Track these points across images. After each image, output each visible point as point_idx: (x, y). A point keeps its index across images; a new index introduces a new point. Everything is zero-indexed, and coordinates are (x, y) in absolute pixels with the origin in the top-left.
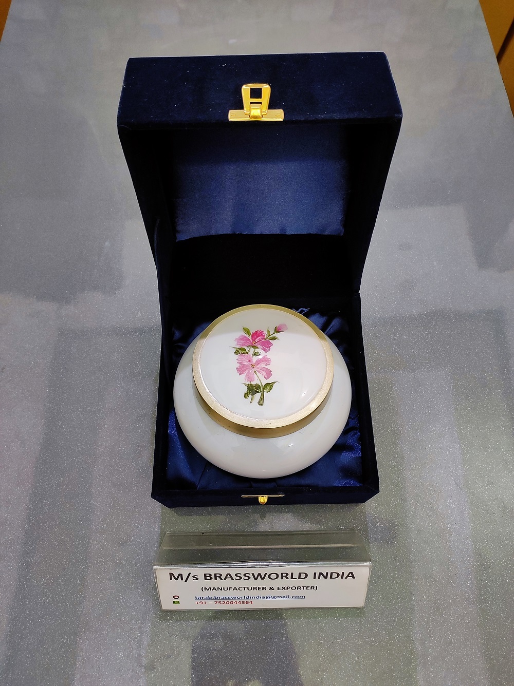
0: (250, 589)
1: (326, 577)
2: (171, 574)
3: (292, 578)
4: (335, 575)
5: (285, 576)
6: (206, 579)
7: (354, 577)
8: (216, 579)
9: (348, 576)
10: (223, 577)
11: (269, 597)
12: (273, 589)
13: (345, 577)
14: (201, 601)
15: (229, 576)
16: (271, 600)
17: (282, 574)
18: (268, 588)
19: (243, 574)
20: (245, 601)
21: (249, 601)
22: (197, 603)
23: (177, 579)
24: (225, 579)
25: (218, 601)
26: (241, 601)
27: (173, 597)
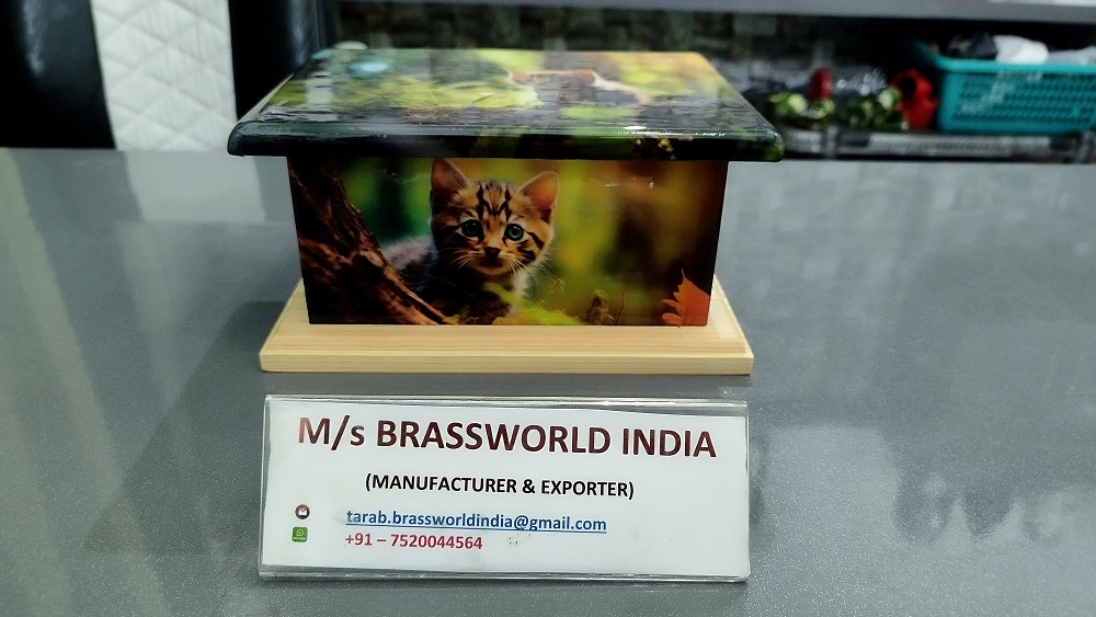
0: (478, 487)
1: (650, 451)
2: (305, 422)
3: (575, 449)
4: (670, 443)
5: (561, 440)
6: (381, 443)
7: (713, 455)
8: (403, 444)
9: (699, 448)
10: (420, 437)
11: (521, 524)
12: (532, 490)
13: (692, 451)
14: (360, 529)
15: (433, 435)
16: (527, 535)
17: (553, 429)
18: (520, 486)
19: (465, 427)
20: (465, 534)
21: (475, 534)
22: (350, 540)
23: (314, 439)
24: (424, 445)
25: (399, 531)
26: (455, 533)
27: (297, 511)
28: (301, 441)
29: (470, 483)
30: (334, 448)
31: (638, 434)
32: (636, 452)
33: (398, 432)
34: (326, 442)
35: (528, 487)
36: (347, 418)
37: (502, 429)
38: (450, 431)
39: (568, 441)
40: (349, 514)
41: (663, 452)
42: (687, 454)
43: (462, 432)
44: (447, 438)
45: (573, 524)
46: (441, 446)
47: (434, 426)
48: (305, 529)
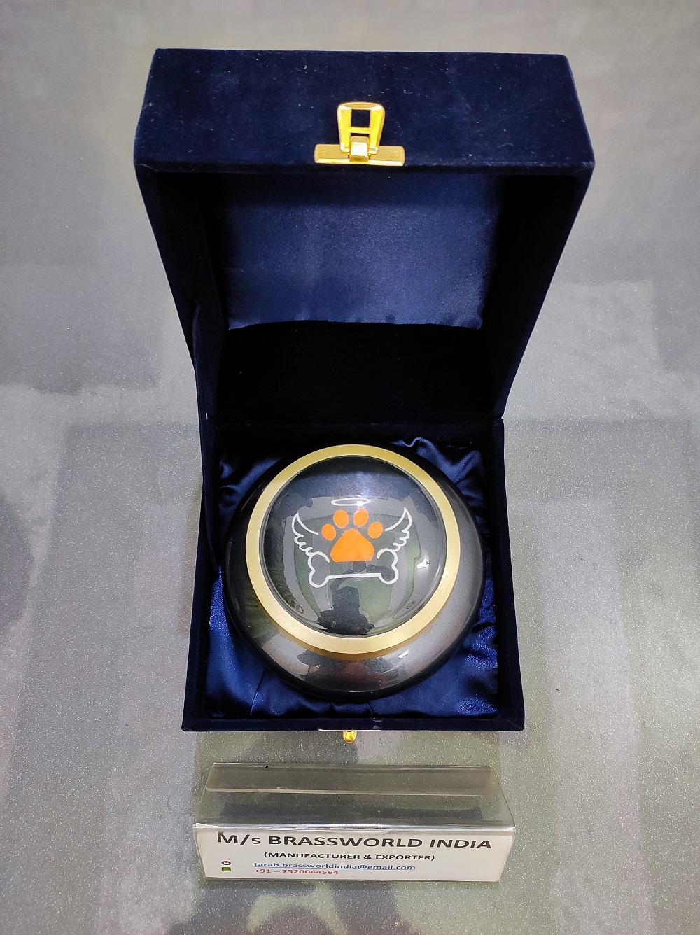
0: (335, 856)
1: (449, 846)
2: (220, 835)
3: (399, 846)
4: (462, 844)
5: (389, 843)
7: (489, 848)
8: (286, 843)
9: (481, 845)
10: (297, 842)
11: (362, 867)
12: (370, 858)
13: (476, 845)
14: (263, 868)
16: (366, 870)
17: (384, 840)
18: (362, 857)
20: (328, 870)
21: (334, 870)
23: (228, 841)
24: (300, 844)
25: (288, 869)
26: (321, 870)
27: (223, 863)
28: (220, 841)
29: (330, 856)
30: (242, 844)
31: (440, 841)
32: (439, 846)
33: (282, 840)
34: (236, 842)
35: (367, 857)
36: (248, 836)
37: (351, 840)
38: (317, 839)
39: (395, 843)
40: (255, 864)
41: (456, 846)
42: (472, 846)
43: (325, 841)
44: (313, 841)
45: (394, 867)
46: (311, 844)
47: (307, 839)
48: (230, 869)
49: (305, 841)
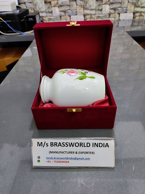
0: (68, 153)
1: (97, 146)
2: (38, 143)
3: (84, 146)
4: (101, 145)
5: (82, 145)
7: (108, 147)
8: (55, 146)
9: (106, 146)
10: (58, 145)
11: (75, 159)
12: (77, 153)
14: (48, 160)
16: (76, 161)
17: (80, 143)
18: (75, 153)
19: (65, 143)
20: (66, 160)
21: (68, 160)
23: (40, 146)
25: (55, 160)
26: (64, 160)
30: (43, 147)
36: (45, 142)
40: (47, 157)
43: (65, 144)
44: (62, 145)
49: (60, 144)
